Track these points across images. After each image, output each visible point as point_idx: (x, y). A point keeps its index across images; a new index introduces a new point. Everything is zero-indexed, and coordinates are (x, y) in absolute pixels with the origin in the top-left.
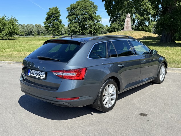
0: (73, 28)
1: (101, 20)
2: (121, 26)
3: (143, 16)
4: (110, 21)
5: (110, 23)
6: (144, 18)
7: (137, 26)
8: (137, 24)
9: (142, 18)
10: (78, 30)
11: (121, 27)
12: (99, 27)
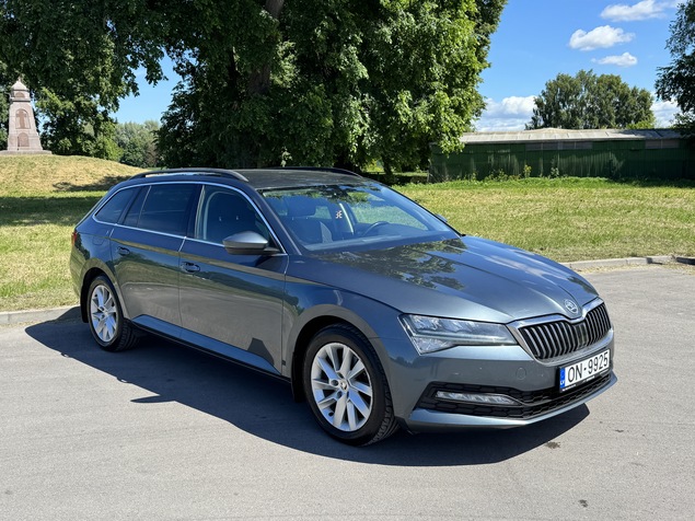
3: (72, 100)
6: (78, 105)
7: (52, 138)
8: (49, 128)
9: (68, 107)
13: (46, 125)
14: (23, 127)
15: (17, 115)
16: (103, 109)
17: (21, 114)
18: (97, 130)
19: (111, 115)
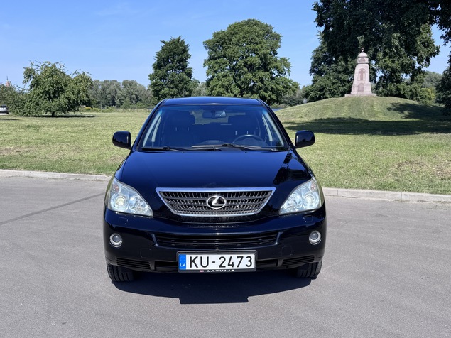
1: (289, 71)
4: (312, 71)
5: (312, 78)
13: (381, 78)
14: (362, 79)
15: (359, 72)
16: (419, 65)
17: (362, 72)
19: (424, 69)
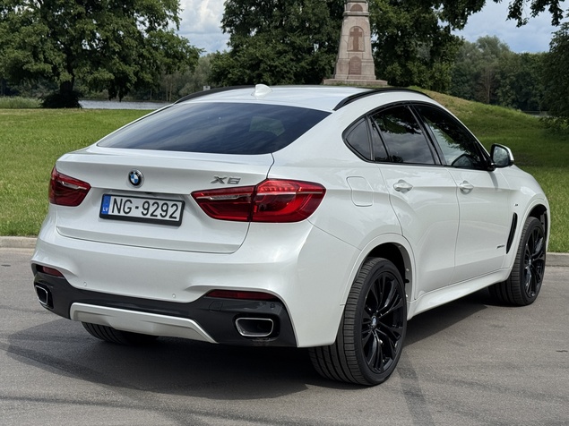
0: (19, 54)
1: (176, 19)
2: (295, 55)
4: (228, 22)
5: (229, 35)
10: (48, 68)
11: (298, 61)
12: (167, 55)
16: (446, 24)
18: (433, 53)
